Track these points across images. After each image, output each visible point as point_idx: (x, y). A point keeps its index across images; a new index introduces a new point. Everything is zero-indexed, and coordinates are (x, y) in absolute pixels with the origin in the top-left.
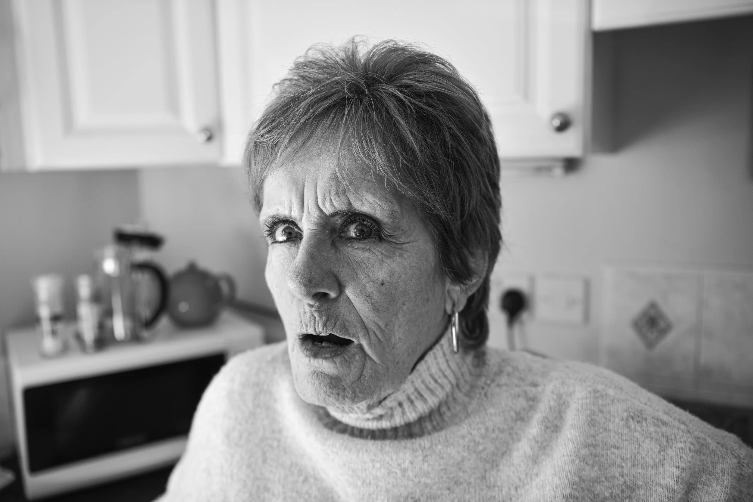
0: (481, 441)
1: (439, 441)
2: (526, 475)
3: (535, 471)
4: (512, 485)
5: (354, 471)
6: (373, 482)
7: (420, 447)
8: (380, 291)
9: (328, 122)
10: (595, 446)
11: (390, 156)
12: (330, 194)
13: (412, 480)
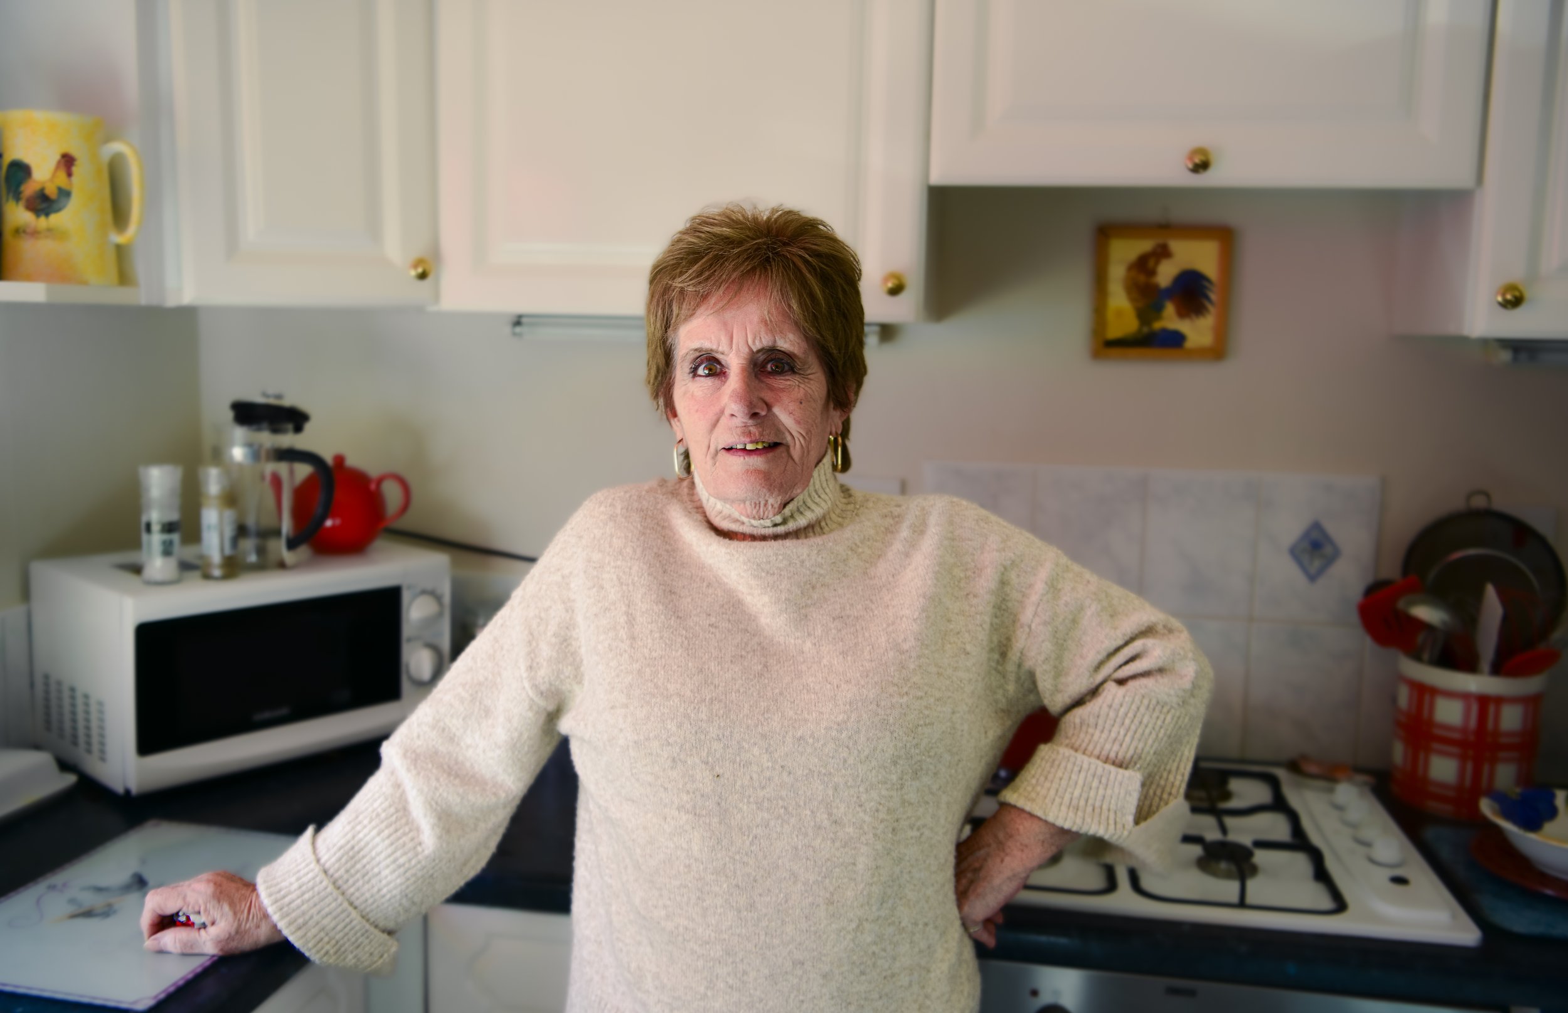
0: (860, 545)
1: (829, 540)
2: (901, 566)
3: (907, 562)
4: (890, 574)
5: (758, 565)
6: (776, 572)
7: (815, 544)
8: (800, 408)
9: (757, 277)
10: (953, 540)
11: (801, 304)
12: (760, 334)
13: (809, 570)
